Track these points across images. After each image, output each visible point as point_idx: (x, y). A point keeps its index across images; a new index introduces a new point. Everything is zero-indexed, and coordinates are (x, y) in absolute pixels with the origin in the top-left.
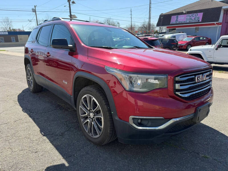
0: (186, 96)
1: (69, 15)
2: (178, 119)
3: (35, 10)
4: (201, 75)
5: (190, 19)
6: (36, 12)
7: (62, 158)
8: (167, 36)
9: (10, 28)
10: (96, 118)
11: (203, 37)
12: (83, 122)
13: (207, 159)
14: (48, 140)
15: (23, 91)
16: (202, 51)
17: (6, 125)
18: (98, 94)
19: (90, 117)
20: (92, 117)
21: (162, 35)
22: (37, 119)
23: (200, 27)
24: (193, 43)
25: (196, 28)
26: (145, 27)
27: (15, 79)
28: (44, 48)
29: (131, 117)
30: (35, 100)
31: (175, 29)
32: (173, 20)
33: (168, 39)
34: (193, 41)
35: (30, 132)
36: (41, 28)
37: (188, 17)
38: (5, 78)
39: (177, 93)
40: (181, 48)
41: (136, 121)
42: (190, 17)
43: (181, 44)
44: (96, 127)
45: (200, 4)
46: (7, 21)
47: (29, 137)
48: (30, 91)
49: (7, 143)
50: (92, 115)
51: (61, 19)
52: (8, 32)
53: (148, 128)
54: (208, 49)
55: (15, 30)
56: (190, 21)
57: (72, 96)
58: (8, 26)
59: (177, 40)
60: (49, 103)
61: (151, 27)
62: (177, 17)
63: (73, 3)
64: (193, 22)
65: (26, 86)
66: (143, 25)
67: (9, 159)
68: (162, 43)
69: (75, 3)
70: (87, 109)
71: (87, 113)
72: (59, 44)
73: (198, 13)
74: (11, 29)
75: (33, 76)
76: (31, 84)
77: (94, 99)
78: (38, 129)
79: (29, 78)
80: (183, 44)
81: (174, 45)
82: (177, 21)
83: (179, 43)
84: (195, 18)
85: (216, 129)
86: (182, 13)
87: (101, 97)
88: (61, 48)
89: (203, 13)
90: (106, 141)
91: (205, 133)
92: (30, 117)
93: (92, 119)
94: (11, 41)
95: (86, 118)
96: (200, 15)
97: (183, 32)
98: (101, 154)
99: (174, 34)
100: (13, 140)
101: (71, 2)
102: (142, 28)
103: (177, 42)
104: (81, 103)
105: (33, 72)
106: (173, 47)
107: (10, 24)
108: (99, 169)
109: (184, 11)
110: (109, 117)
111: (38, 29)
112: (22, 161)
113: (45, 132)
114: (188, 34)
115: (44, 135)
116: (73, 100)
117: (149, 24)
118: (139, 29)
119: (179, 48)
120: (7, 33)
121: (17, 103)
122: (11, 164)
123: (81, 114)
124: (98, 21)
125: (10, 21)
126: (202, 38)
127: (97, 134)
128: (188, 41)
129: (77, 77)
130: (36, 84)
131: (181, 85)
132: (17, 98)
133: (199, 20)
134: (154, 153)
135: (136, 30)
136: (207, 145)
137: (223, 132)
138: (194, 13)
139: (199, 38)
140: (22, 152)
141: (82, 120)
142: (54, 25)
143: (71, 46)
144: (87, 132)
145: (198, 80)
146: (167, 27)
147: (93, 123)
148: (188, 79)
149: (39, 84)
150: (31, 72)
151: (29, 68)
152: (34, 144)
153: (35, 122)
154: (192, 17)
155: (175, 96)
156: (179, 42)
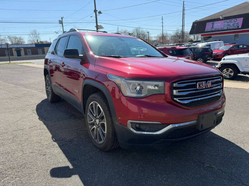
0: (186, 102)
1: (96, 25)
2: (177, 125)
3: (62, 21)
4: (204, 82)
5: (228, 26)
6: (63, 24)
7: (67, 160)
8: (201, 45)
9: (37, 40)
10: (101, 124)
11: (243, 45)
12: (91, 129)
13: (211, 169)
14: (57, 145)
15: (42, 102)
16: (237, 60)
17: (21, 131)
18: (102, 101)
19: (96, 124)
20: (98, 124)
21: (196, 43)
22: (51, 126)
23: (239, 34)
24: (230, 52)
25: (235, 35)
26: (178, 36)
27: (36, 90)
28: (60, 58)
29: (129, 121)
30: (52, 109)
31: (211, 37)
32: (209, 27)
33: (201, 48)
34: (231, 50)
35: (41, 138)
36: (60, 39)
37: (225, 23)
38: (27, 89)
39: (175, 99)
40: (216, 58)
41: (134, 126)
42: (228, 23)
43: (217, 53)
44: (101, 133)
45: (240, 8)
46: (35, 33)
47: (40, 142)
48: (48, 101)
49: (20, 146)
50: (97, 121)
51: (77, 30)
52: (36, 44)
53: (146, 133)
54: (244, 58)
55: (42, 42)
56: (228, 28)
57: (82, 104)
58: (36, 38)
59: (212, 49)
60: (64, 112)
61: (185, 35)
62: (213, 24)
63: (100, 13)
64: (232, 28)
65: (45, 97)
66: (176, 34)
67: (19, 159)
68: (193, 53)
69: (101, 13)
70: (94, 116)
71: (93, 120)
72: (70, 54)
73: (237, 19)
74: (39, 41)
75: (51, 86)
76: (49, 94)
77: (99, 105)
78: (50, 135)
79: (48, 89)
80: (219, 54)
81: (207, 54)
82: (213, 27)
83: (213, 53)
84: (233, 24)
85: (233, 141)
86: (218, 19)
87: (104, 103)
88: (72, 58)
89: (243, 18)
90: (109, 146)
91: (218, 145)
92: (45, 124)
93: (98, 125)
94: (37, 54)
95: (93, 124)
96: (240, 21)
97: (220, 40)
98: (104, 159)
99: (209, 43)
100: (26, 144)
101: (97, 12)
102: (176, 36)
103: (212, 51)
104: (88, 111)
105: (51, 83)
106: (207, 57)
107: (37, 37)
108: (99, 172)
109: (221, 17)
110: (110, 122)
111: (57, 41)
112: (31, 161)
113: (55, 138)
114: (226, 42)
115: (54, 141)
116: (82, 107)
117: (183, 32)
118: (171, 38)
119: (214, 57)
120: (34, 46)
121: (35, 112)
122: (21, 164)
123: (89, 121)
124: (126, 30)
125: (37, 33)
126: (241, 46)
127: (102, 140)
128: (225, 50)
129: (85, 84)
130: (53, 94)
131: (179, 92)
132: (35, 108)
133: (239, 26)
134: (157, 160)
135: (168, 39)
136: (216, 156)
137: (238, 145)
138: (232, 19)
139: (238, 46)
140: (31, 155)
141: (90, 127)
142: (70, 36)
143: (82, 55)
144: (94, 138)
145: (200, 86)
146: (202, 35)
147: (98, 129)
148: (187, 86)
149: (56, 94)
150: (49, 82)
151: (47, 79)
152: (44, 148)
153: (48, 129)
154: (230, 23)
155: (173, 102)
156: (214, 51)
